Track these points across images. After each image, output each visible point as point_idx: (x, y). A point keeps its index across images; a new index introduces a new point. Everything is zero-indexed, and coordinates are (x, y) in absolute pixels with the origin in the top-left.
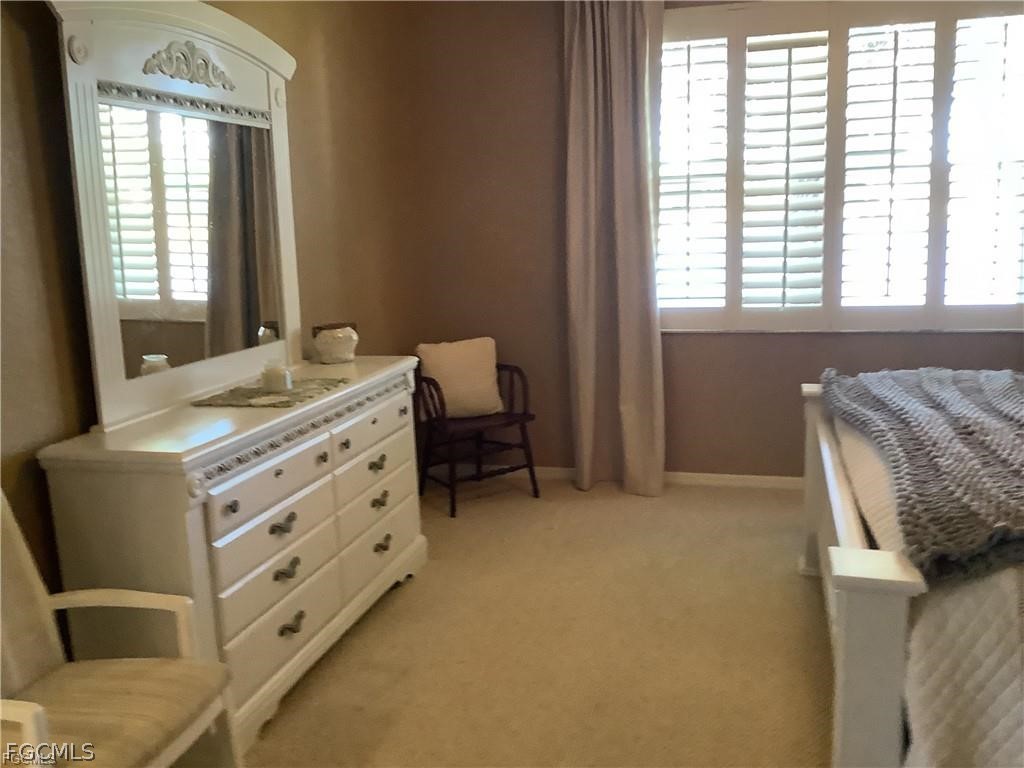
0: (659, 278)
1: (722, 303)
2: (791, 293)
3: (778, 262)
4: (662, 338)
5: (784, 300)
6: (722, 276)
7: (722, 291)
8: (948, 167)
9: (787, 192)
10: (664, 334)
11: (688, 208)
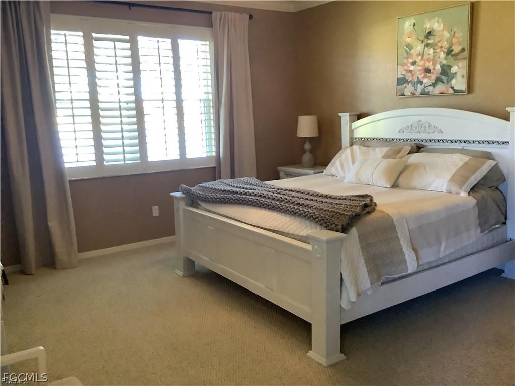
0: (64, 151)
1: (94, 164)
2: (127, 156)
3: (120, 142)
4: (70, 184)
5: (124, 160)
6: (92, 150)
7: (93, 157)
8: (182, 101)
9: (120, 109)
10: (70, 181)
11: (74, 123)
